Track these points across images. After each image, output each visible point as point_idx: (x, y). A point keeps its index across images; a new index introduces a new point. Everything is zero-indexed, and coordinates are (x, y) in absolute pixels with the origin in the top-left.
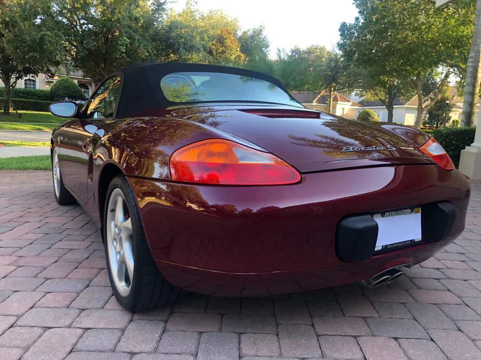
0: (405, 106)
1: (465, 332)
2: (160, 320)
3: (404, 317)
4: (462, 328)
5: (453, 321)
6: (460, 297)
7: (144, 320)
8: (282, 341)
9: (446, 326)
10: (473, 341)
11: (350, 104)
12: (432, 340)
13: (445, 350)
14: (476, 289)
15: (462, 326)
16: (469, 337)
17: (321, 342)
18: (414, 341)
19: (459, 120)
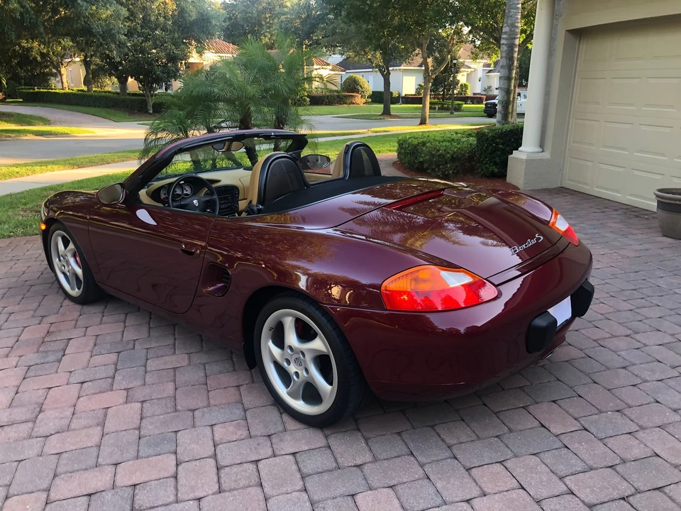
0: (402, 68)
1: (600, 383)
2: (352, 430)
3: (550, 380)
4: (597, 380)
5: (588, 375)
6: (581, 350)
7: (337, 433)
8: (472, 425)
9: (584, 381)
10: (609, 390)
11: (330, 67)
12: (580, 396)
13: (594, 404)
14: (589, 338)
15: (595, 377)
16: (605, 388)
17: (502, 418)
18: (567, 400)
19: (467, 83)
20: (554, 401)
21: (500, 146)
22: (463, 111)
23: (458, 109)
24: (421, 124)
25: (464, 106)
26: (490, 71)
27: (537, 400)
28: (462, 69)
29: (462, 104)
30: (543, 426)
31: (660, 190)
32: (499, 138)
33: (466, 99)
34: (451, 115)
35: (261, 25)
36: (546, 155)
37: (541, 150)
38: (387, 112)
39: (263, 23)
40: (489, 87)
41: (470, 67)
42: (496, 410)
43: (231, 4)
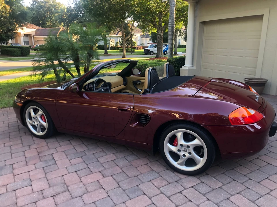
0: (109, 35)
1: (274, 147)
7: (201, 177)
8: (246, 167)
9: (268, 147)
12: (271, 152)
17: (253, 163)
18: (269, 154)
19: (135, 42)
20: (265, 155)
21: (177, 65)
22: (135, 52)
23: (133, 52)
24: (123, 58)
25: (135, 50)
26: (142, 37)
27: (260, 155)
28: (133, 36)
29: (134, 50)
30: (269, 164)
31: (246, 78)
32: (176, 62)
33: (135, 48)
34: (132, 54)
35: (46, 17)
36: (194, 68)
37: (192, 66)
38: (106, 53)
39: (47, 16)
40: (143, 43)
41: (136, 36)
42: (249, 160)
43: (31, 8)
